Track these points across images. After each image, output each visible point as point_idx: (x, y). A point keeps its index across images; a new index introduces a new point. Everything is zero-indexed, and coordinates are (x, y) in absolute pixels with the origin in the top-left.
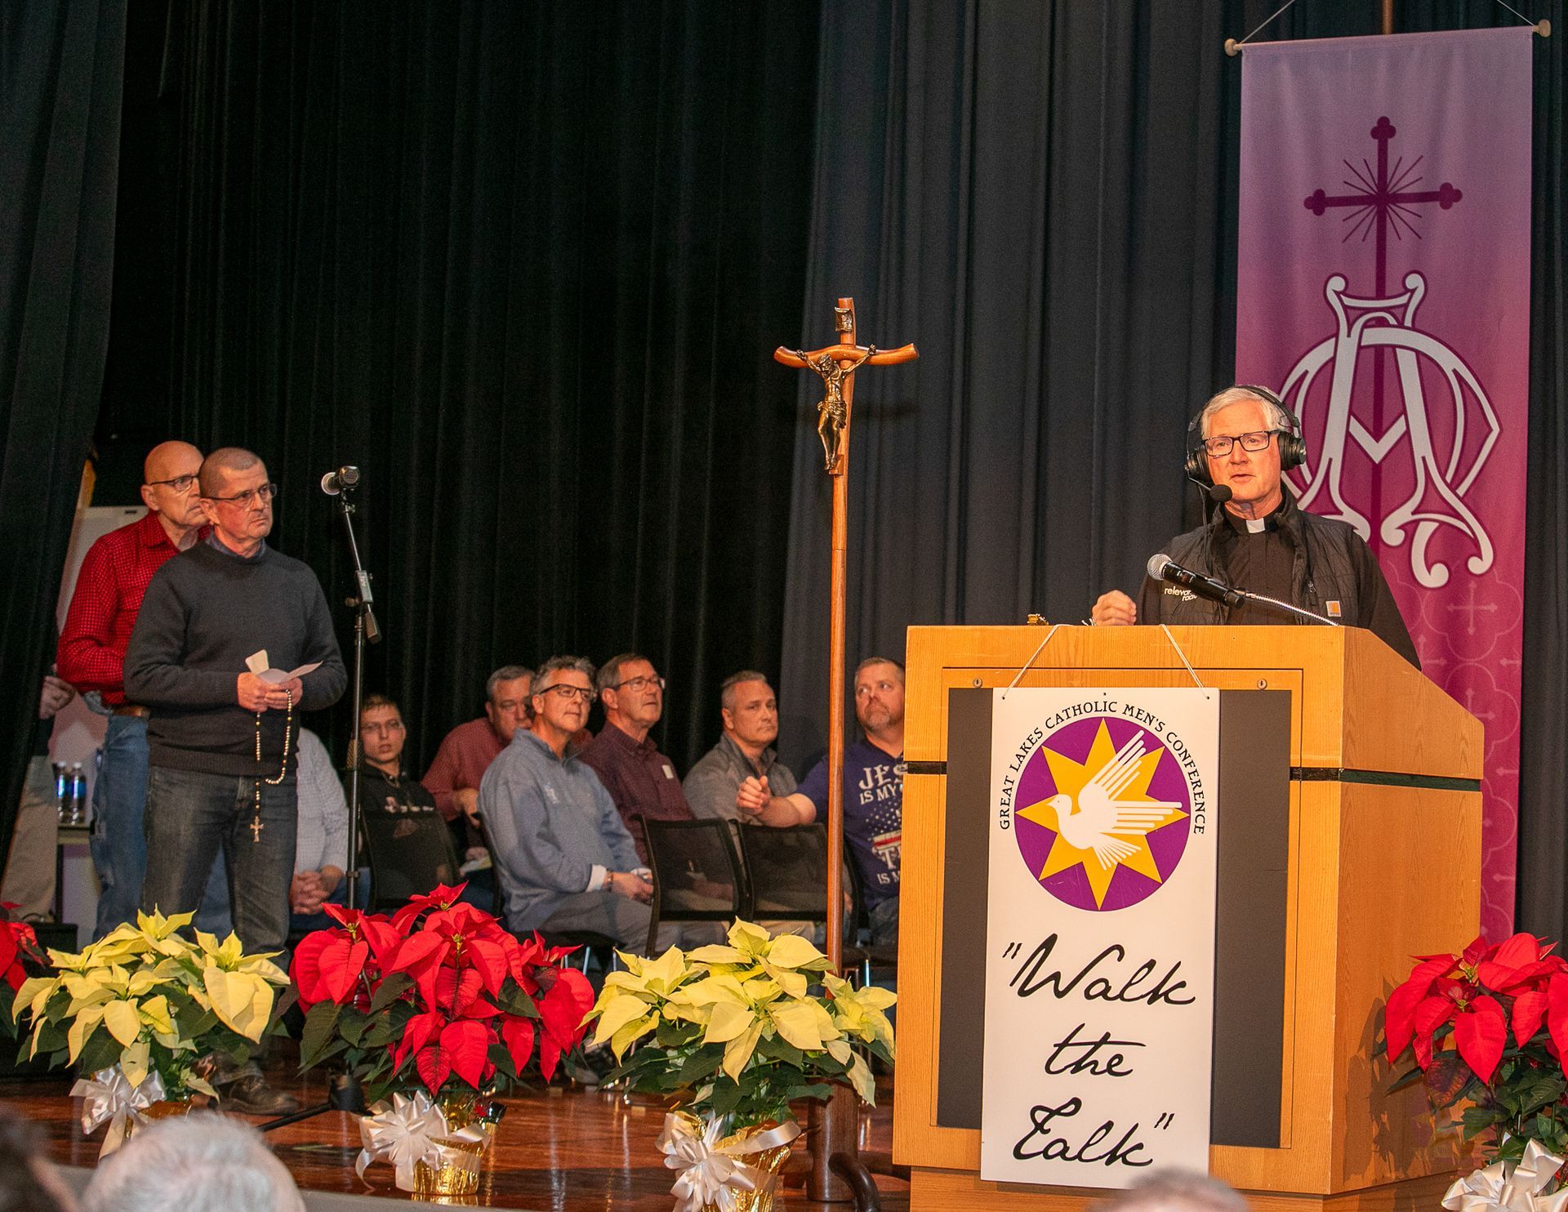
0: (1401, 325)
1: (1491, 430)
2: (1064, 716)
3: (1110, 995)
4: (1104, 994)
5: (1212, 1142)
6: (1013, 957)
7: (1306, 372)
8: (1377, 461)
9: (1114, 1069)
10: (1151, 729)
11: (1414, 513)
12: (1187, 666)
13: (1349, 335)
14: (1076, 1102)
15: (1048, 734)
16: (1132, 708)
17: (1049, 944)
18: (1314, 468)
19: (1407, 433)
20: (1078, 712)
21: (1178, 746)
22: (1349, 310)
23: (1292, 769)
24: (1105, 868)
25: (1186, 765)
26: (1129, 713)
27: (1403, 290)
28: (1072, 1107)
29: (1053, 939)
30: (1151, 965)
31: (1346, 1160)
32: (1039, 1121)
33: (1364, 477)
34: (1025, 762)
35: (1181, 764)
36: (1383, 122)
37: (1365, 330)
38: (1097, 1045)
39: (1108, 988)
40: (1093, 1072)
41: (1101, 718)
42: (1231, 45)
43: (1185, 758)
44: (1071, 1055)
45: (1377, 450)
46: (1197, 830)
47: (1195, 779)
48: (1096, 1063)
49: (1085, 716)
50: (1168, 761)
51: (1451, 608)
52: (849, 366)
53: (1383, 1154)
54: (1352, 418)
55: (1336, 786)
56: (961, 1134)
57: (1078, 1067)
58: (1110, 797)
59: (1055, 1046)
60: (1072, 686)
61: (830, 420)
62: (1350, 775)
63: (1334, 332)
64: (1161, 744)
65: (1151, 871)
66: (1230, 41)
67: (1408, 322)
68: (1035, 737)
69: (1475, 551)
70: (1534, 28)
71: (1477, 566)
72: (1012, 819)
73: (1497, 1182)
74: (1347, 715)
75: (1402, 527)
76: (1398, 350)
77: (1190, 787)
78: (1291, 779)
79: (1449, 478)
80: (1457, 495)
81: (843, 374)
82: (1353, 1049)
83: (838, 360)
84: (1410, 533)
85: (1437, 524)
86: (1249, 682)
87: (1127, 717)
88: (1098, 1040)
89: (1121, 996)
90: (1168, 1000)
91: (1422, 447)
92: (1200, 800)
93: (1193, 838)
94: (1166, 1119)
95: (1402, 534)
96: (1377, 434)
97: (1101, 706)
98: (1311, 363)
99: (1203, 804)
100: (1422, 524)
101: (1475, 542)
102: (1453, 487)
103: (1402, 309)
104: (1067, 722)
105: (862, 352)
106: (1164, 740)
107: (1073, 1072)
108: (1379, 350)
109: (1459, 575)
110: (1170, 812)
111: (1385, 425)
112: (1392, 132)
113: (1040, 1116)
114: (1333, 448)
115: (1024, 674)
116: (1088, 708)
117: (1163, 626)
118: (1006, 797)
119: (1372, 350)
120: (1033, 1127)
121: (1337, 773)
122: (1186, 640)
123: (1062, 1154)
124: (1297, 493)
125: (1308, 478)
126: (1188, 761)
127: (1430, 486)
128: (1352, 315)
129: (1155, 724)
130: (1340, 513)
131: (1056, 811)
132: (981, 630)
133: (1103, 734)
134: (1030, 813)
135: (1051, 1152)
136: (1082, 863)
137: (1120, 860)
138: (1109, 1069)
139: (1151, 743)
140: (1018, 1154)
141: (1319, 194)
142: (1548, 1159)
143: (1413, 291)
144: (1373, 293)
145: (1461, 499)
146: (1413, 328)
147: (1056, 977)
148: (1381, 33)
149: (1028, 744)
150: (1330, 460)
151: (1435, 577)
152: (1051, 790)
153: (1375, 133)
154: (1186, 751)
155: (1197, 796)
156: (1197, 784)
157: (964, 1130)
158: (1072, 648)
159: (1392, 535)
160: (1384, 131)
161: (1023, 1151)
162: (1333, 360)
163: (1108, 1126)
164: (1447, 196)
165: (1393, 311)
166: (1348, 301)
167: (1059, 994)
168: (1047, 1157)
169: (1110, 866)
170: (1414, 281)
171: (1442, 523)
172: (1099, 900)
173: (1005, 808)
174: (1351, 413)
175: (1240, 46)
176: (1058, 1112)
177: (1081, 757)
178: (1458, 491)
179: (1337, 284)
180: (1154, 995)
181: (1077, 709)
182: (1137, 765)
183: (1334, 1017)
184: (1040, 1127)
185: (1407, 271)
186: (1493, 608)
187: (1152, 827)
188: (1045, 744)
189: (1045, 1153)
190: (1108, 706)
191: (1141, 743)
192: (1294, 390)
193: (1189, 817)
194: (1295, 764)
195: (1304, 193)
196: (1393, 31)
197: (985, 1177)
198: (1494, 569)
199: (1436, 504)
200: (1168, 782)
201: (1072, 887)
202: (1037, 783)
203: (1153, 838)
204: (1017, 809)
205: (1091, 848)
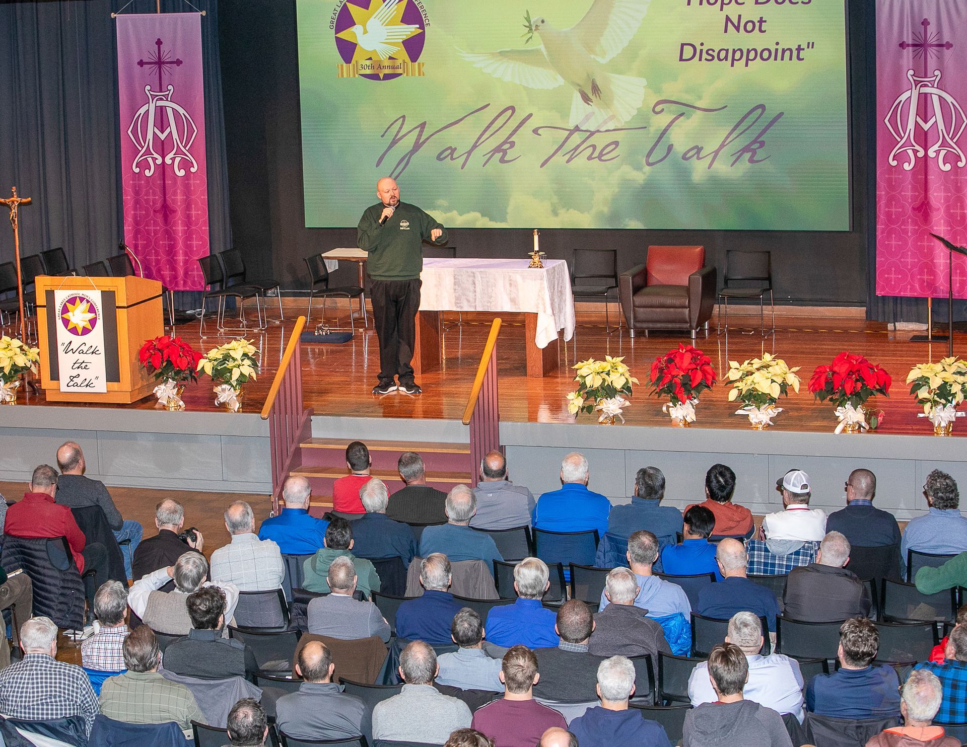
0: (167, 100)
1: (194, 131)
2: (69, 296)
3: (84, 353)
4: (82, 353)
5: (107, 382)
6: (63, 346)
7: (141, 113)
8: (163, 140)
9: (86, 368)
10: (88, 299)
11: (174, 155)
12: (94, 285)
13: (152, 103)
14: (79, 375)
15: (67, 300)
18: (145, 142)
19: (171, 132)
20: (72, 295)
22: (152, 95)
27: (167, 90)
29: (71, 342)
30: (91, 347)
31: (133, 384)
33: (160, 144)
34: (62, 305)
35: (94, 306)
36: (159, 40)
37: (157, 102)
38: (82, 363)
39: (83, 351)
40: (82, 368)
41: (77, 296)
42: (113, 15)
44: (77, 365)
45: (163, 137)
49: (74, 296)
50: (91, 305)
51: (186, 182)
52: (16, 203)
53: (142, 380)
54: (155, 127)
55: (125, 309)
56: (56, 382)
57: (78, 368)
58: (80, 312)
59: (73, 363)
60: (71, 290)
61: (13, 217)
62: (129, 306)
63: (148, 102)
64: (90, 302)
65: (90, 328)
66: (113, 14)
67: (169, 100)
68: (64, 300)
69: (192, 165)
70: (201, 13)
71: (193, 170)
72: (61, 317)
73: (163, 386)
74: (127, 296)
75: (171, 159)
76: (167, 107)
77: (96, 310)
78: (116, 308)
79: (183, 145)
81: (15, 205)
82: (134, 361)
83: (13, 202)
84: (173, 161)
86: (107, 289)
89: (86, 353)
90: (95, 354)
91: (175, 136)
93: (98, 321)
94: (97, 378)
95: (171, 161)
96: (162, 132)
98: (142, 111)
100: (177, 158)
101: (192, 163)
102: (185, 147)
103: (167, 96)
105: (19, 199)
108: (161, 107)
109: (188, 172)
110: (93, 315)
111: (164, 129)
112: (161, 43)
113: (72, 378)
114: (150, 136)
115: (61, 287)
117: (88, 277)
119: (159, 107)
120: (70, 380)
121: (125, 306)
122: (94, 280)
123: (77, 385)
124: (140, 149)
125: (143, 145)
127: (178, 147)
128: (153, 97)
130: (153, 155)
131: (69, 316)
133: (78, 300)
134: (64, 316)
136: (75, 326)
137: (83, 325)
139: (88, 301)
140: (68, 386)
141: (141, 60)
142: (172, 382)
143: (170, 90)
144: (159, 91)
145: (187, 151)
146: (171, 101)
147: (72, 349)
148: (156, 13)
149: (63, 302)
150: (149, 139)
151: (182, 173)
152: (68, 311)
153: (156, 43)
154: (95, 303)
158: (70, 282)
159: (168, 161)
160: (159, 43)
162: (148, 110)
163: (86, 379)
164: (178, 62)
165: (165, 96)
166: (152, 93)
167: (73, 353)
169: (81, 326)
170: (170, 87)
171: (182, 158)
172: (80, 334)
174: (154, 125)
175: (116, 15)
176: (75, 377)
177: (74, 304)
178: (186, 149)
179: (148, 88)
180: (93, 353)
182: (84, 306)
184: (72, 380)
185: (168, 84)
186: (198, 182)
187: (89, 318)
188: (66, 302)
189: (73, 385)
190: (78, 294)
191: (86, 301)
192: (137, 120)
194: (117, 305)
195: (137, 60)
196: (161, 13)
197: (61, 391)
198: (198, 171)
199: (181, 152)
200: (92, 309)
201: (74, 331)
202: (65, 310)
203: (90, 321)
204: (62, 315)
205: (77, 323)
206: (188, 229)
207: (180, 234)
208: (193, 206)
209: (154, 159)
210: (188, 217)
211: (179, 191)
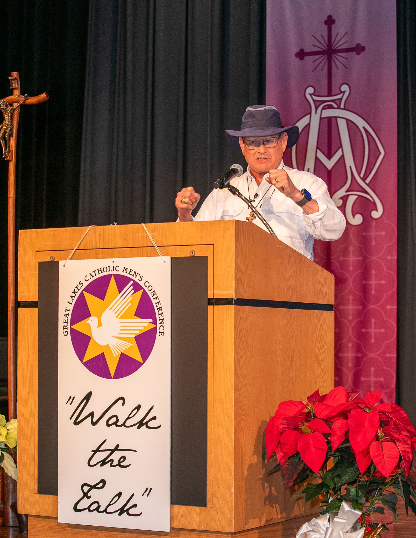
0: (339, 108)
1: (380, 153)
2: (93, 274)
3: (119, 424)
4: (115, 423)
5: (172, 503)
6: (71, 404)
8: (329, 168)
9: (122, 464)
10: (136, 280)
12: (155, 245)
13: (316, 113)
14: (103, 481)
15: (86, 284)
16: (127, 268)
17: (88, 396)
19: (343, 156)
20: (100, 272)
21: (150, 288)
22: (316, 102)
23: (209, 299)
24: (115, 356)
25: (154, 299)
26: (125, 271)
27: (339, 92)
28: (101, 485)
29: (90, 394)
30: (138, 408)
31: (243, 514)
32: (86, 491)
33: (325, 176)
34: (75, 299)
35: (152, 298)
36: (330, 17)
37: (324, 111)
38: (113, 451)
39: (117, 421)
40: (111, 465)
41: (112, 275)
43: (154, 295)
44: (100, 456)
45: (329, 164)
46: (161, 334)
47: (159, 306)
48: (112, 460)
49: (104, 274)
50: (145, 297)
51: (364, 234)
52: (16, 105)
54: (318, 150)
55: (231, 308)
56: (48, 498)
57: (103, 463)
58: (117, 317)
59: (92, 451)
60: (98, 258)
61: (4, 133)
62: (240, 302)
63: (309, 112)
64: (142, 288)
65: (137, 357)
67: (342, 106)
68: (80, 286)
69: (374, 208)
71: (376, 215)
72: (69, 330)
73: (324, 525)
74: (238, 269)
75: (341, 198)
77: (156, 310)
78: (209, 304)
79: (362, 175)
81: (11, 109)
83: (11, 104)
84: (345, 200)
85: (356, 197)
86: (185, 253)
87: (124, 274)
88: (113, 448)
89: (124, 425)
90: (148, 427)
91: (349, 162)
92: (161, 318)
93: (158, 339)
94: (148, 491)
95: (341, 201)
96: (329, 157)
97: (111, 269)
98: (300, 126)
99: (163, 320)
100: (350, 197)
101: (374, 204)
102: (364, 179)
103: (339, 101)
104: (95, 278)
105: (22, 98)
106: (143, 286)
107: (101, 465)
108: (330, 119)
109: (367, 219)
110: (147, 324)
111: (333, 153)
112: (333, 22)
113: (86, 489)
114: (310, 164)
115: (75, 253)
116: (105, 269)
117: (143, 224)
118: (66, 319)
119: (326, 119)
120: (82, 495)
121: (232, 301)
122: (154, 231)
123: (97, 509)
126: (155, 296)
127: (354, 179)
128: (318, 104)
129: (138, 277)
131: (91, 326)
132: (53, 231)
133: (113, 283)
134: (77, 327)
135: (92, 508)
136: (103, 353)
137: (122, 351)
138: (119, 464)
139: (137, 287)
140: (76, 510)
141: (302, 50)
142: (352, 512)
143: (344, 92)
144: (327, 95)
145: (367, 185)
146: (344, 109)
147: (92, 414)
149: (76, 290)
151: (357, 220)
152: (87, 314)
153: (326, 23)
154: (154, 291)
155: (160, 315)
156: (160, 309)
157: (51, 496)
158: (98, 238)
160: (330, 21)
161: (79, 507)
162: (309, 125)
163: (119, 495)
164: (359, 49)
165: (336, 101)
166: (315, 98)
167: (94, 424)
168: (90, 511)
169: (117, 354)
170: (345, 88)
171: (359, 196)
172: (112, 374)
173: (65, 324)
174: (317, 148)
176: (94, 487)
177: (102, 296)
178: (366, 182)
179: (310, 90)
180: (141, 424)
181: (100, 270)
182: (129, 299)
183: (233, 435)
184: (86, 495)
185: (341, 84)
186: (383, 233)
187: (138, 333)
188: (84, 290)
189: (89, 508)
190: (115, 268)
191: (132, 287)
193: (156, 327)
194: (210, 296)
195: (294, 50)
197: (60, 521)
198: (383, 216)
199: (356, 187)
200: (145, 308)
201: (98, 366)
202: (81, 311)
203: (138, 339)
204: (72, 324)
205: (108, 345)
206: (363, 310)
207: (351, 317)
208: (373, 272)
210: (365, 289)
211: (351, 249)
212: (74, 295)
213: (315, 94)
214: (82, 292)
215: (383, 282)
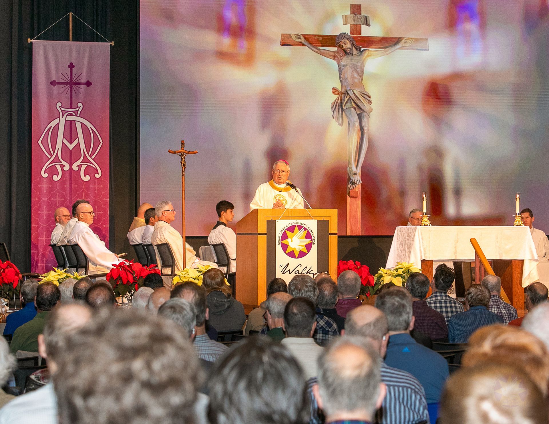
0: (76, 116)
1: (100, 143)
3: (299, 273)
6: (281, 268)
7: (51, 126)
8: (71, 150)
10: (305, 227)
11: (81, 163)
12: (311, 216)
13: (63, 118)
15: (286, 228)
16: (301, 223)
17: (288, 265)
18: (54, 151)
19: (79, 142)
20: (292, 224)
21: (310, 230)
22: (62, 111)
23: (329, 233)
27: (77, 107)
29: (289, 263)
30: (306, 267)
33: (68, 153)
34: (282, 233)
35: (311, 233)
36: (71, 64)
37: (67, 117)
39: (299, 272)
41: (296, 225)
45: (71, 147)
46: (314, 244)
49: (293, 225)
50: (308, 232)
54: (64, 138)
58: (298, 238)
60: (290, 219)
63: (59, 117)
65: (306, 251)
66: (29, 39)
67: (78, 115)
68: (284, 228)
69: (97, 172)
70: (110, 43)
71: (97, 176)
72: (280, 243)
75: (78, 166)
76: (76, 122)
77: (312, 237)
78: (329, 235)
79: (90, 154)
80: (92, 158)
84: (80, 168)
85: (87, 165)
86: (322, 219)
87: (301, 225)
90: (309, 273)
91: (83, 146)
93: (313, 246)
95: (78, 168)
96: (71, 143)
97: (296, 223)
98: (53, 124)
99: (315, 239)
100: (83, 165)
101: (97, 170)
102: (90, 156)
103: (76, 112)
104: (290, 226)
106: (307, 229)
108: (71, 121)
109: (93, 178)
110: (308, 241)
111: (73, 141)
112: (74, 66)
114: (59, 146)
115: (281, 217)
116: (294, 223)
117: (305, 209)
118: (279, 239)
119: (69, 121)
121: (336, 234)
122: (310, 211)
124: (49, 157)
125: (52, 153)
126: (312, 232)
127: (85, 156)
128: (64, 113)
129: (306, 226)
130: (62, 162)
131: (288, 241)
133: (297, 228)
134: (284, 242)
136: (293, 251)
137: (300, 249)
139: (305, 229)
141: (53, 81)
143: (80, 107)
144: (69, 108)
145: (93, 159)
146: (80, 117)
147: (289, 270)
150: (58, 149)
151: (86, 179)
152: (287, 238)
153: (69, 66)
156: (314, 236)
158: (289, 213)
159: (75, 168)
160: (71, 66)
162: (59, 123)
164: (88, 84)
165: (74, 112)
166: (62, 109)
167: (290, 273)
169: (298, 250)
170: (80, 105)
171: (88, 165)
172: (297, 257)
173: (279, 241)
174: (64, 137)
175: (32, 41)
177: (293, 232)
178: (92, 157)
179: (59, 104)
182: (303, 233)
185: (78, 102)
186: (102, 186)
187: (306, 244)
188: (286, 230)
190: (297, 223)
191: (304, 229)
192: (48, 131)
193: (312, 242)
196: (73, 41)
198: (102, 177)
199: (87, 161)
200: (308, 236)
201: (292, 254)
202: (285, 236)
203: (306, 246)
204: (281, 241)
205: (295, 248)
209: (62, 166)
212: (282, 231)
213: (62, 106)
214: (285, 230)
215: (102, 212)
